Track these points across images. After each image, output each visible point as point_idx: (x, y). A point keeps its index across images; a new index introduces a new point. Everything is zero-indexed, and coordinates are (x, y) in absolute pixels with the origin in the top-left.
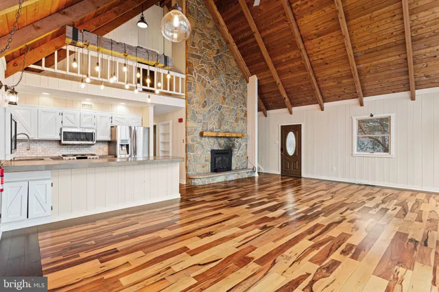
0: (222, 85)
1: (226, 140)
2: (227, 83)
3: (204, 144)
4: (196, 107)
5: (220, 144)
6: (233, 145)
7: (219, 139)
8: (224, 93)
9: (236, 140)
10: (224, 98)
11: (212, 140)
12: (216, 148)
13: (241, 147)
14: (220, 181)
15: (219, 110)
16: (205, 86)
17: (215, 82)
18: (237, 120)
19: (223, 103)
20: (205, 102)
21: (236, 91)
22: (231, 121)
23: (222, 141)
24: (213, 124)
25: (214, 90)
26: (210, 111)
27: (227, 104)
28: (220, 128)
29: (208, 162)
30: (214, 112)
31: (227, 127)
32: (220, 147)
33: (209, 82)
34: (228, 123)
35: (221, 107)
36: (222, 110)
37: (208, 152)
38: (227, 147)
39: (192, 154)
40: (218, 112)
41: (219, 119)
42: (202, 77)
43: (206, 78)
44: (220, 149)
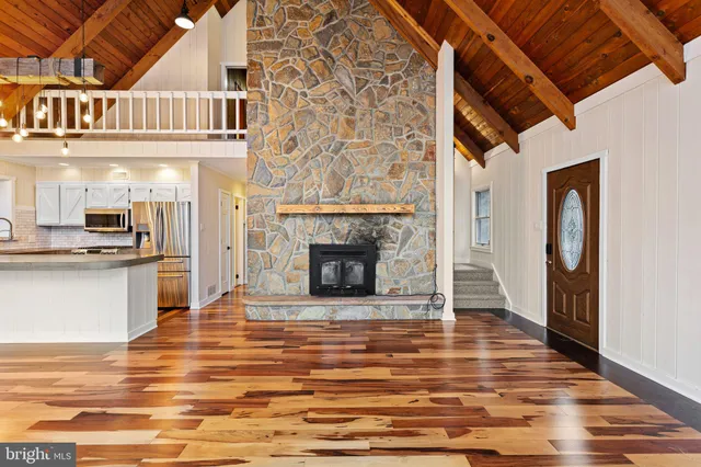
0: (344, 93)
1: (357, 221)
2: (361, 84)
3: (290, 233)
4: (266, 153)
5: (337, 232)
6: (382, 235)
7: (336, 221)
8: (352, 111)
9: (392, 220)
10: (350, 123)
11: (313, 224)
12: (324, 239)
13: (411, 241)
15: (336, 151)
16: (292, 104)
17: (324, 88)
18: (394, 171)
19: (346, 136)
20: (294, 139)
21: (391, 100)
22: (377, 174)
23: (344, 226)
24: (317, 186)
25: (319, 108)
26: (306, 157)
27: (360, 136)
28: (337, 194)
29: (301, 272)
30: (319, 158)
31: (361, 190)
32: (338, 239)
33: (305, 95)
34: (365, 180)
35: (342, 144)
36: (343, 151)
37: (301, 250)
38: (361, 237)
39: (259, 252)
40: (332, 158)
41: (334, 173)
42: (286, 86)
43: (296, 85)
44: (337, 242)
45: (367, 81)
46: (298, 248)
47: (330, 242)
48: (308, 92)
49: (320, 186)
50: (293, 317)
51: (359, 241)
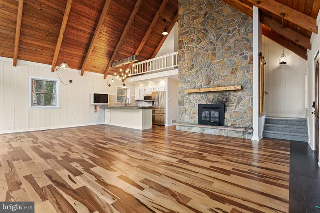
0: (211, 43)
1: (217, 95)
2: (218, 37)
3: (192, 100)
4: (185, 72)
5: (209, 99)
6: (228, 100)
7: (208, 95)
8: (215, 50)
9: (232, 94)
10: (213, 54)
12: (204, 103)
13: (243, 102)
15: (209, 67)
16: (193, 52)
17: (203, 43)
18: (233, 72)
19: (212, 60)
20: (193, 65)
21: (232, 41)
22: (225, 74)
23: (211, 97)
24: (201, 82)
25: (202, 52)
26: (197, 71)
27: (219, 58)
28: (209, 84)
29: (195, 115)
30: (202, 71)
31: (219, 81)
32: (210, 102)
33: (197, 48)
34: (220, 77)
35: (211, 64)
36: (211, 67)
37: (196, 107)
38: (218, 101)
39: (182, 107)
40: (207, 70)
41: (207, 76)
42: (191, 46)
43: (194, 45)
44: (209, 104)
45: (221, 35)
46: (195, 106)
47: (206, 104)
48: (198, 46)
49: (202, 82)
50: (189, 131)
51: (218, 103)
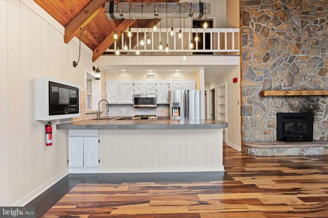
0: (294, 29)
1: (302, 100)
2: (303, 24)
3: (266, 105)
4: (253, 62)
5: (291, 106)
6: (316, 107)
7: (290, 100)
8: (299, 39)
9: (321, 99)
10: (299, 46)
11: (279, 101)
12: (285, 110)
14: (292, 154)
15: (290, 61)
16: (266, 35)
17: (284, 26)
18: (322, 72)
19: (296, 53)
20: (268, 54)
21: (320, 33)
22: (312, 74)
23: (296, 102)
24: (280, 80)
25: (282, 37)
26: (274, 64)
27: (303, 53)
28: (291, 85)
29: (272, 129)
30: (281, 65)
31: (304, 83)
32: (292, 110)
33: (273, 29)
34: (306, 77)
35: (294, 57)
36: (294, 61)
37: (272, 116)
38: (304, 109)
39: (249, 117)
40: (289, 65)
41: (290, 74)
42: (263, 25)
43: (269, 25)
44: (291, 112)
45: (307, 23)
46: (270, 115)
47: (287, 112)
48: (275, 28)
49: (282, 81)
50: (280, 154)
51: (303, 111)
